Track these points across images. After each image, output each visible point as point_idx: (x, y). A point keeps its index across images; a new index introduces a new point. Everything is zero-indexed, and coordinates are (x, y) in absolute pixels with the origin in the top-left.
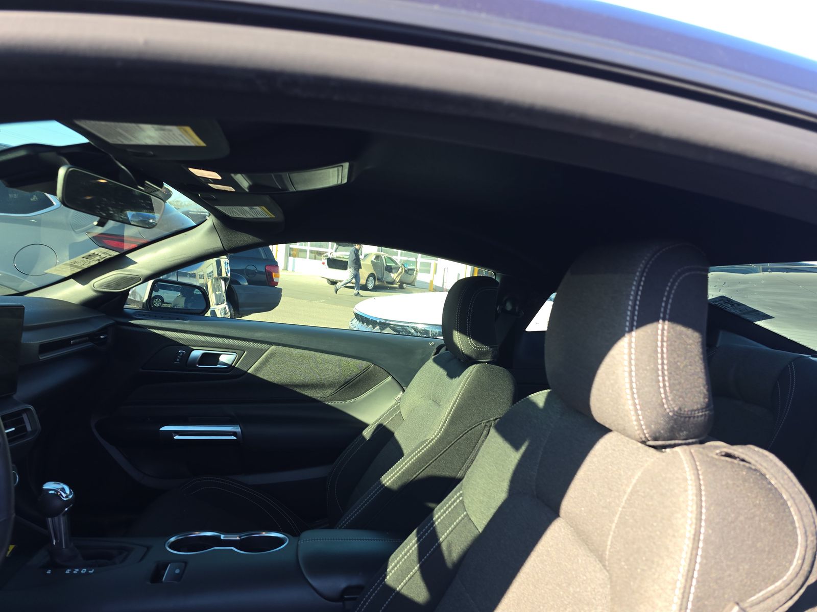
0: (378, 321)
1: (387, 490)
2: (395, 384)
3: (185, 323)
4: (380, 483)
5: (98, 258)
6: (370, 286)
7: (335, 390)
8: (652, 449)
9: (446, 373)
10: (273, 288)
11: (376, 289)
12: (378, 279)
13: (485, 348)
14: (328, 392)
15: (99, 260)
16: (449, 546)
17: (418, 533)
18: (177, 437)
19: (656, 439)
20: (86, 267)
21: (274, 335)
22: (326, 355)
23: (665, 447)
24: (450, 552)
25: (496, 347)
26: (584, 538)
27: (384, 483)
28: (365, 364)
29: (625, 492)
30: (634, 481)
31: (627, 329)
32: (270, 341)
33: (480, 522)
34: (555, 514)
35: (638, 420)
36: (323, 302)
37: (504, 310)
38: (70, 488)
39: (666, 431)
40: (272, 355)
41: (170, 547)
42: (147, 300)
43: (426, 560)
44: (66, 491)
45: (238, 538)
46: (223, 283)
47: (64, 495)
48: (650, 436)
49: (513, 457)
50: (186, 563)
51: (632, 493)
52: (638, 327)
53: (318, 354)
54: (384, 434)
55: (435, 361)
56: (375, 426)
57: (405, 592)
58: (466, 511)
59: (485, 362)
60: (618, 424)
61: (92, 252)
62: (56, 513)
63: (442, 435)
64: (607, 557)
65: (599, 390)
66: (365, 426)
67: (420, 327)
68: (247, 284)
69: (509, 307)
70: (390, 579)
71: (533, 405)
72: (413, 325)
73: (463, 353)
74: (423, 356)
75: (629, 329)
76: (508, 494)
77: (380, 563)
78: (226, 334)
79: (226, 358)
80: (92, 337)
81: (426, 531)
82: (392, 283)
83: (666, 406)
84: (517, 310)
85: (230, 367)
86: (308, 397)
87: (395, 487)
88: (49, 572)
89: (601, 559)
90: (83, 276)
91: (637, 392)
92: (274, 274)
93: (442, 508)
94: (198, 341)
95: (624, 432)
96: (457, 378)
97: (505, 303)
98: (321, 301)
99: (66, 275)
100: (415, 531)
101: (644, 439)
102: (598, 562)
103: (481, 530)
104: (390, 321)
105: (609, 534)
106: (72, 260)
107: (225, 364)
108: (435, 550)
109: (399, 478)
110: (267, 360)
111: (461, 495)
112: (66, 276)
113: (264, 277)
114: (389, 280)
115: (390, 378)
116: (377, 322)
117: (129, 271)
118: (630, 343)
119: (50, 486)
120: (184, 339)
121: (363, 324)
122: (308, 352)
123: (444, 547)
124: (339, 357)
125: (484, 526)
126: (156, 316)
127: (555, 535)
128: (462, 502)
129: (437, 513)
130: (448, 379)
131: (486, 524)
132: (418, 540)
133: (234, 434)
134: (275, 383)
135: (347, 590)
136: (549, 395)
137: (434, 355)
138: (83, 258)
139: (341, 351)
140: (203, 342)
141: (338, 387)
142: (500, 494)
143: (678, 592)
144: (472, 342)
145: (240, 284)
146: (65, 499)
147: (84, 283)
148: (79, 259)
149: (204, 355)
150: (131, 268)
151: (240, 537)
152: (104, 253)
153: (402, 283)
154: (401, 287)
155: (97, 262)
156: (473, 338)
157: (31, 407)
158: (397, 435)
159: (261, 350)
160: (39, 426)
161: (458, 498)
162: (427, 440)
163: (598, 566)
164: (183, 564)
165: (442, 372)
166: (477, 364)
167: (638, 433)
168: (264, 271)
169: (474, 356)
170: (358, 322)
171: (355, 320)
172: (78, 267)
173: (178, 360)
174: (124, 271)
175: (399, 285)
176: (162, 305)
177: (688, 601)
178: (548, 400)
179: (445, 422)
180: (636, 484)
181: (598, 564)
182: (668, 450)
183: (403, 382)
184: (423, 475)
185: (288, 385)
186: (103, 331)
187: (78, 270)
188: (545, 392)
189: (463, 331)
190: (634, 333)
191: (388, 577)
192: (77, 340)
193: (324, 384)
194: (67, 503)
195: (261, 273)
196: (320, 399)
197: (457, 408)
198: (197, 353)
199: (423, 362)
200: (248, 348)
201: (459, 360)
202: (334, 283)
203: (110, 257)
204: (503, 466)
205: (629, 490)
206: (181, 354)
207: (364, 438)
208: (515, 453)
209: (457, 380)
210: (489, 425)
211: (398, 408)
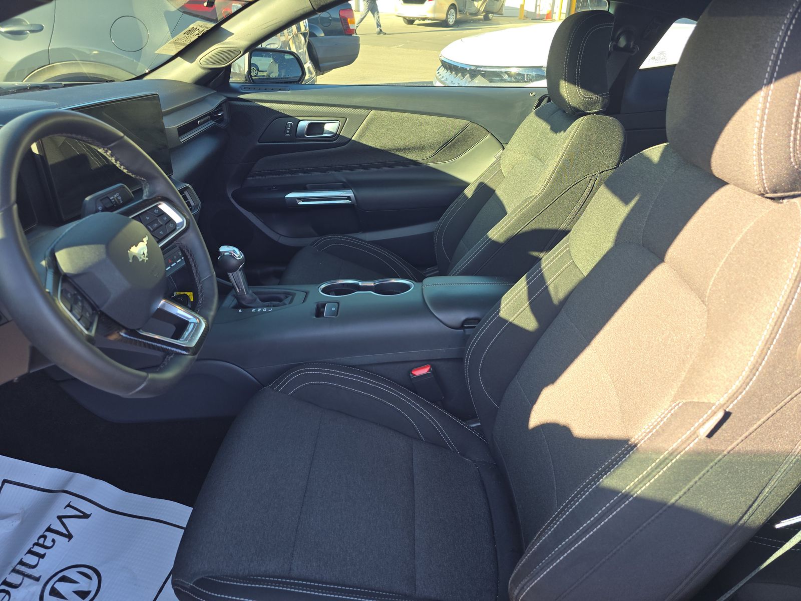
0: (468, 69)
1: (494, 244)
2: (494, 140)
3: (287, 94)
4: (487, 237)
5: (197, 32)
6: (451, 21)
7: (434, 151)
8: (769, 200)
9: (549, 127)
10: (350, 37)
11: (458, 23)
12: (460, 11)
13: (595, 97)
14: (428, 154)
15: (198, 34)
16: (556, 287)
17: (527, 278)
18: (301, 203)
19: (775, 192)
20: (188, 43)
21: (372, 99)
22: (424, 116)
23: (783, 198)
24: (556, 293)
25: (606, 95)
26: (685, 278)
27: (491, 237)
28: (463, 122)
29: (734, 241)
30: (745, 230)
31: (765, 81)
32: (368, 105)
33: (585, 268)
34: (661, 259)
35: (760, 175)
36: (401, 47)
37: (616, 48)
38: (240, 250)
39: (788, 184)
40: (372, 120)
41: (322, 291)
42: (248, 71)
43: (535, 299)
44: (238, 254)
45: (373, 284)
46: (303, 38)
47: (237, 256)
48: (769, 189)
49: (622, 211)
50: (338, 303)
51: (741, 242)
52: (778, 78)
53: (415, 116)
54: (485, 192)
55: (538, 114)
56: (476, 185)
57: (516, 322)
58: (572, 259)
59: (593, 113)
60: (738, 179)
61: (191, 26)
62: (234, 270)
63: (546, 191)
64: (707, 295)
65: (723, 146)
66: (466, 185)
67: (514, 71)
68: (323, 35)
69: (622, 42)
70: (503, 313)
71: (648, 160)
72: (508, 70)
73: (570, 105)
74: (523, 109)
75: (767, 81)
76: (614, 243)
77: (494, 301)
78: (326, 102)
79: (331, 127)
80: (212, 115)
81: (535, 276)
82: (476, 14)
83: (792, 160)
84: (631, 47)
85: (336, 136)
86: (410, 160)
87: (501, 240)
88: (240, 311)
89: (701, 297)
90: (187, 52)
91: (764, 148)
92: (349, 20)
93: (549, 257)
94: (303, 111)
95: (743, 186)
96: (562, 132)
97: (618, 38)
98: (400, 46)
99: (173, 53)
100: (524, 277)
101: (762, 192)
102: (698, 298)
103: (585, 274)
104: (481, 67)
105: (712, 276)
106: (175, 38)
107: (331, 133)
108: (543, 291)
109: (505, 231)
110: (368, 126)
111: (568, 246)
112: (173, 55)
113: (339, 25)
114: (473, 10)
115: (489, 136)
116: (466, 69)
117: (228, 43)
118: (766, 98)
119: (224, 249)
120: (289, 110)
121: (452, 73)
122: (406, 114)
123: (551, 289)
124: (436, 118)
125: (589, 271)
126: (260, 89)
127: (659, 275)
128: (569, 252)
129: (545, 262)
130: (551, 134)
131: (591, 269)
132: (528, 283)
133: (349, 198)
134: (378, 149)
135: (467, 321)
136: (666, 149)
137: (536, 108)
138: (184, 34)
139: (438, 111)
140: (307, 112)
141: (437, 148)
142: (607, 244)
143: (772, 322)
144: (581, 92)
145: (316, 36)
146: (238, 259)
147: (191, 60)
148: (181, 35)
149: (310, 125)
150: (230, 40)
151: (374, 283)
152: (201, 26)
153: (487, 12)
154: (486, 18)
155: (197, 37)
156: (582, 87)
157: (188, 185)
158: (499, 193)
159: (362, 116)
160: (199, 202)
161: (566, 248)
162: (531, 197)
163: (697, 302)
164: (337, 304)
165: (545, 126)
166: (585, 115)
167: (758, 187)
168: (339, 17)
169: (582, 108)
170: (446, 71)
171: (442, 69)
172: (182, 44)
173: (288, 131)
174: (224, 44)
175: (484, 16)
176: (258, 73)
177: (780, 327)
178: (663, 155)
179: (549, 180)
180: (746, 233)
181: (698, 300)
182: (785, 201)
183: (503, 139)
184: (528, 228)
185: (390, 149)
186: (219, 108)
187: (183, 47)
188: (661, 147)
189: (571, 80)
190: (772, 86)
191: (501, 312)
192: (202, 120)
193: (424, 146)
194: (240, 262)
195: (335, 20)
196: (422, 162)
197: (563, 163)
198: (303, 124)
199: (523, 116)
200: (349, 115)
201: (564, 112)
202: (410, 22)
203: (207, 29)
204: (611, 219)
205: (738, 239)
206: (290, 126)
207: (466, 197)
208: (624, 207)
209: (562, 135)
210: (594, 179)
211: (499, 165)
